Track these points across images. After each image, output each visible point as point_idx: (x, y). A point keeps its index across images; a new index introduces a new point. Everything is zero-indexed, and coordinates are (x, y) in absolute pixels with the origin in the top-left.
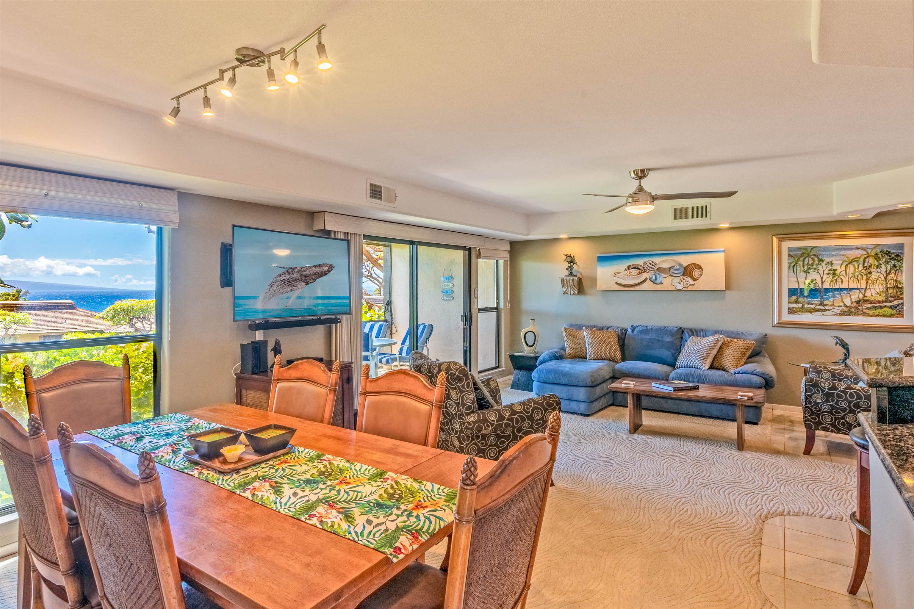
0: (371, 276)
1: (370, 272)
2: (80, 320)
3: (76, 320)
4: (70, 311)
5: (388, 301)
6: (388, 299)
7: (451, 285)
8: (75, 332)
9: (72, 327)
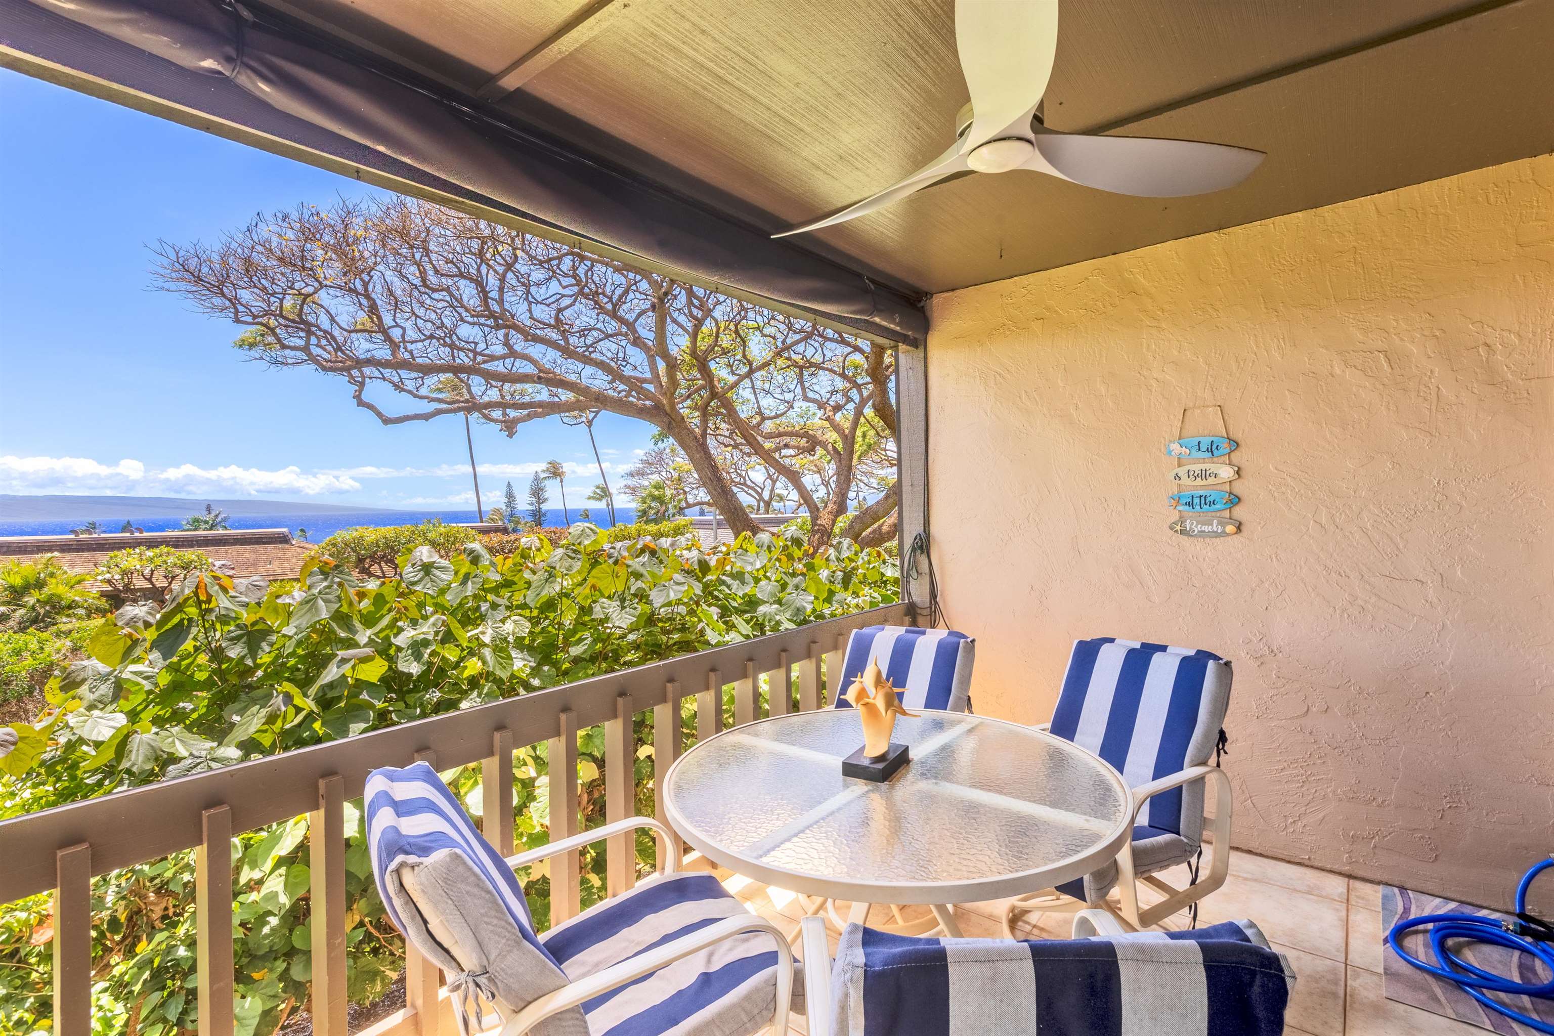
0: (745, 484)
1: (744, 478)
2: (294, 560)
3: (288, 560)
4: (280, 546)
5: (918, 537)
6: (921, 529)
7: (1226, 473)
8: (283, 580)
9: (279, 571)
